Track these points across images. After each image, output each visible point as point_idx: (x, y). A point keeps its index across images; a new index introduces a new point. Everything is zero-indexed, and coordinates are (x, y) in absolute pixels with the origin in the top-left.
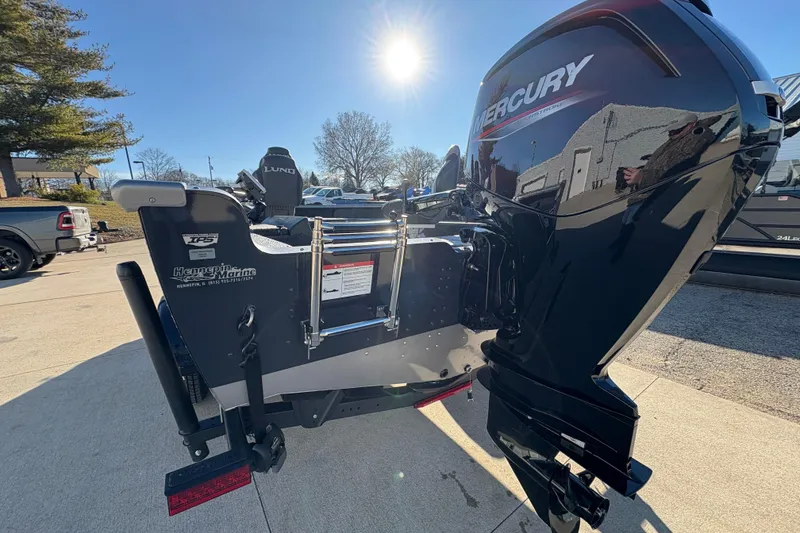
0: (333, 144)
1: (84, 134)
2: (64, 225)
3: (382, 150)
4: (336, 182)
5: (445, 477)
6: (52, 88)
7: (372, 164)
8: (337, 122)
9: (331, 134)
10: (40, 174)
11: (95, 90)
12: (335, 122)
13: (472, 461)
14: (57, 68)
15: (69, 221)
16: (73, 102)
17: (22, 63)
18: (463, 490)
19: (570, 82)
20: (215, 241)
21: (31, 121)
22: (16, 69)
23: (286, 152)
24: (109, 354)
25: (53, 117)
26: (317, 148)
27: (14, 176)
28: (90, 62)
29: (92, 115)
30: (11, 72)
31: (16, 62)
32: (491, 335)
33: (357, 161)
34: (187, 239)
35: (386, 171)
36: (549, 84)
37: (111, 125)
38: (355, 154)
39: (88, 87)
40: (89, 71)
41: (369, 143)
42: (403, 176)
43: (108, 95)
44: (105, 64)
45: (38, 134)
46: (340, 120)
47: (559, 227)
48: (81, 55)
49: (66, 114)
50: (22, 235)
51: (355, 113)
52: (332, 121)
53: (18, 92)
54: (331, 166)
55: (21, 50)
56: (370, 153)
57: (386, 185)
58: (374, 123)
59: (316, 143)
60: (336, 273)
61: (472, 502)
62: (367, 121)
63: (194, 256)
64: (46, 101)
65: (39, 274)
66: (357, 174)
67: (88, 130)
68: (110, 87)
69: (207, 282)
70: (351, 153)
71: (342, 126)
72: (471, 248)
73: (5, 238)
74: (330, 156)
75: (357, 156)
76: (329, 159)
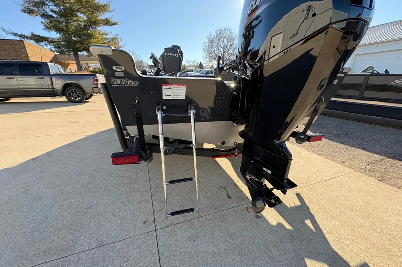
0: (212, 46)
1: (103, 43)
2: (95, 82)
4: (212, 67)
5: (221, 188)
6: (91, 22)
9: (211, 41)
10: (89, 62)
11: (107, 22)
12: (214, 34)
13: (236, 185)
14: (93, 12)
15: (97, 80)
16: (99, 28)
17: (81, 11)
18: (227, 193)
20: (123, 69)
21: (85, 38)
22: (79, 14)
23: (179, 47)
24: (108, 130)
25: (92, 36)
26: (203, 48)
27: (80, 62)
28: (105, 9)
29: (106, 34)
30: (77, 16)
31: (78, 11)
33: (223, 55)
34: (114, 68)
37: (113, 39)
38: (222, 52)
39: (104, 20)
40: (105, 13)
41: (231, 45)
43: (112, 24)
44: (111, 9)
45: (87, 43)
46: (216, 33)
48: (101, 6)
49: (97, 34)
50: (82, 85)
51: (225, 29)
52: (212, 34)
53: (80, 25)
54: (210, 58)
55: (80, 5)
56: (231, 51)
58: (234, 33)
59: (203, 46)
60: (170, 88)
61: (229, 197)
62: (231, 33)
63: (117, 74)
64: (89, 29)
65: (88, 102)
67: (105, 41)
68: (113, 20)
69: (121, 85)
70: (221, 51)
71: (217, 36)
73: (77, 86)
74: (210, 53)
75: (224, 52)
76: (209, 54)
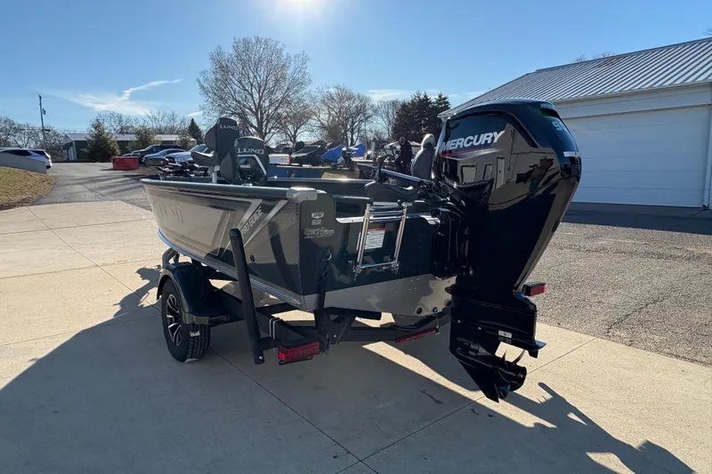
0: (226, 82)
3: (297, 91)
7: (279, 111)
8: (231, 51)
9: (223, 69)
12: (229, 51)
18: (432, 397)
19: (495, 141)
20: (322, 216)
26: (202, 87)
32: (452, 281)
33: (260, 106)
34: (313, 215)
35: (300, 119)
36: (485, 139)
38: (256, 96)
41: (277, 81)
42: (323, 127)
46: (236, 48)
47: (490, 209)
51: (258, 40)
52: (223, 50)
56: (279, 95)
57: (299, 139)
58: (284, 53)
59: (201, 79)
61: (437, 402)
62: (275, 51)
63: (314, 223)
66: (260, 123)
69: (315, 236)
70: (251, 95)
72: (439, 221)
74: (221, 98)
75: (260, 98)
76: (220, 102)
